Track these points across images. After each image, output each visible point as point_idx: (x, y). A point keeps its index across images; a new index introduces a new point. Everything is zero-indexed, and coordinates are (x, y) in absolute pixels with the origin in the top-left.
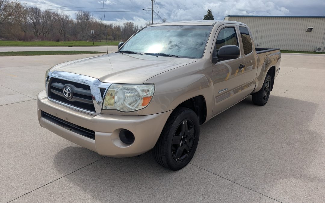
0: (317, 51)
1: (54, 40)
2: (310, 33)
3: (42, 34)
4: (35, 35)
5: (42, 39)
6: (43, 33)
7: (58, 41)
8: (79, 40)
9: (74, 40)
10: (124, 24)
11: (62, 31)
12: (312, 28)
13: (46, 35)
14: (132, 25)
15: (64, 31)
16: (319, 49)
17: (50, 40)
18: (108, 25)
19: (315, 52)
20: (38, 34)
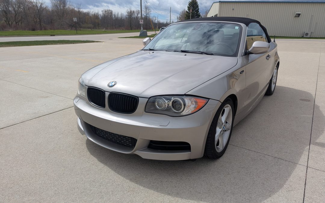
0: (305, 36)
1: (29, 30)
2: (298, 18)
3: (14, 23)
4: (7, 24)
5: (16, 28)
6: (16, 22)
7: (34, 30)
8: (57, 29)
9: (51, 29)
10: (102, 11)
11: (38, 19)
12: (300, 14)
13: (20, 24)
14: (111, 13)
15: (39, 19)
16: (307, 34)
17: (25, 29)
18: (86, 13)
19: (303, 37)
20: (10, 23)
